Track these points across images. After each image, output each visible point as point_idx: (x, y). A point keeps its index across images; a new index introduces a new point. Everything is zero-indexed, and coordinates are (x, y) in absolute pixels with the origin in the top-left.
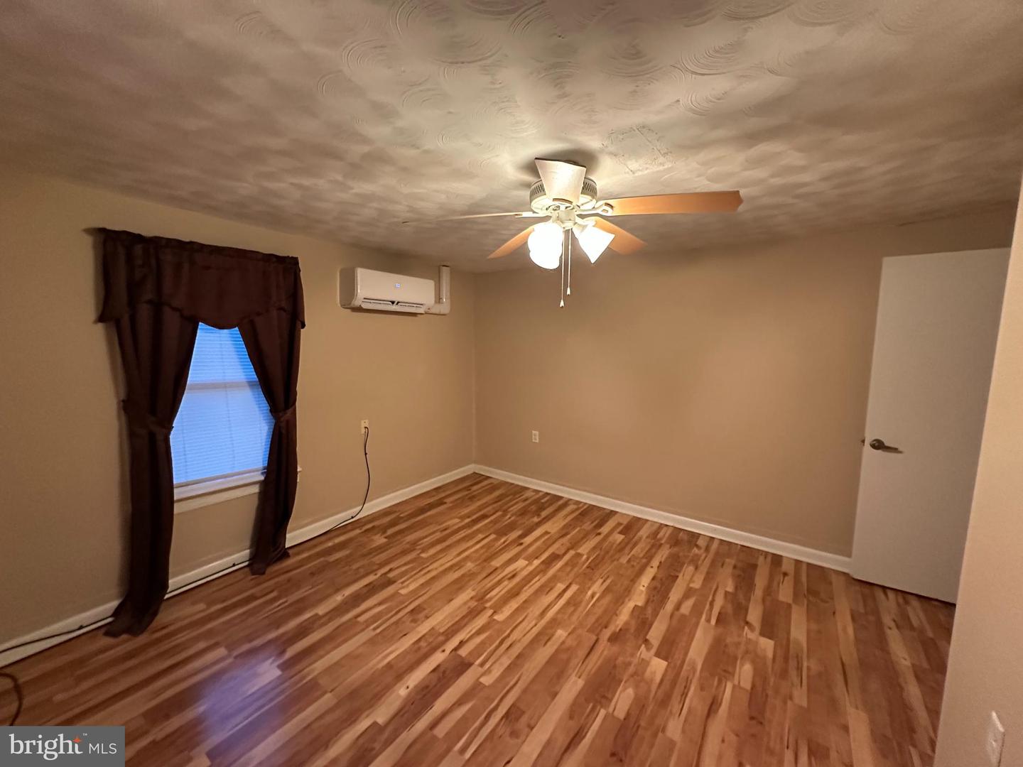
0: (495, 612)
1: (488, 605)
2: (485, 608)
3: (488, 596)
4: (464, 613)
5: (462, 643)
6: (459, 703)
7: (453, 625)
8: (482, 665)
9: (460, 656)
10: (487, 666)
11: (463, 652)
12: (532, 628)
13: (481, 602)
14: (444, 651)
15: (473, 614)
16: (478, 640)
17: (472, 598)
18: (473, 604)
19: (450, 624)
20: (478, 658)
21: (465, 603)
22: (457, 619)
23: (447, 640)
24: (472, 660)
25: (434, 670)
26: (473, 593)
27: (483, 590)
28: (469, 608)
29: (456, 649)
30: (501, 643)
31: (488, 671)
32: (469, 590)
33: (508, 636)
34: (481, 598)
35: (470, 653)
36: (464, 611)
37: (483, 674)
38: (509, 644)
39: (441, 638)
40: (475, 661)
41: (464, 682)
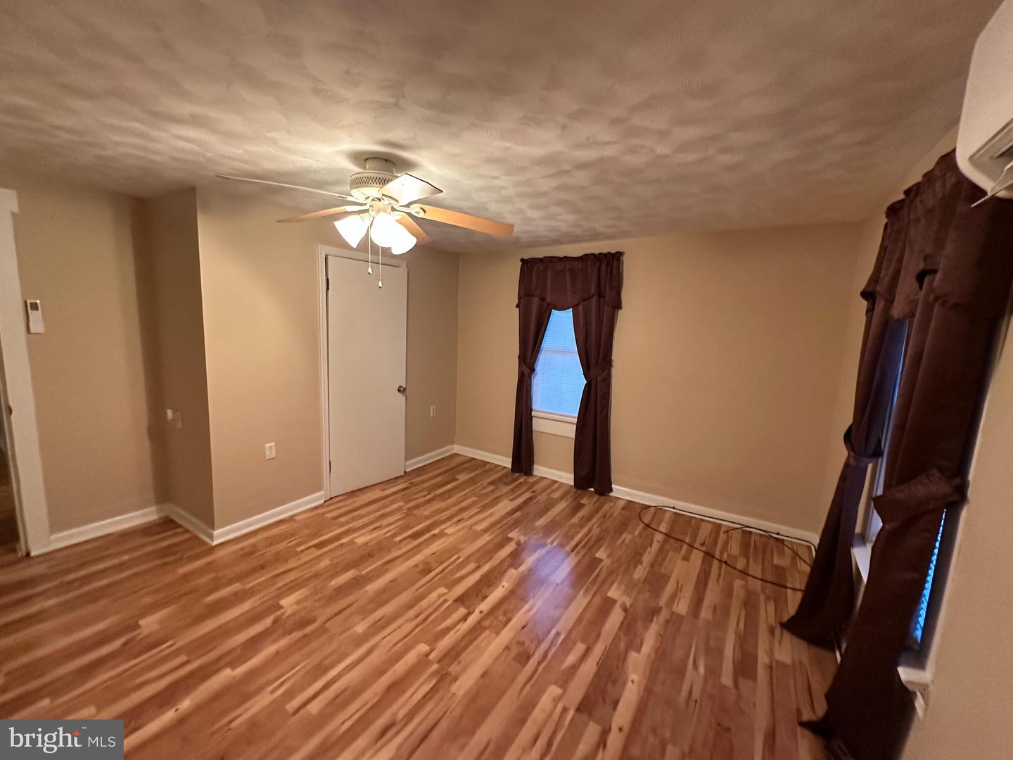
0: (427, 655)
1: (435, 666)
2: (439, 662)
3: (434, 682)
4: (464, 654)
5: (465, 618)
6: (463, 578)
7: (475, 639)
8: (446, 601)
9: (465, 607)
10: (442, 599)
11: (462, 611)
12: (389, 635)
13: (445, 672)
14: (481, 612)
15: (453, 654)
16: (448, 622)
17: (456, 679)
18: (454, 669)
19: (480, 639)
20: (449, 606)
21: (465, 669)
22: (472, 647)
23: (479, 622)
24: (455, 604)
25: (486, 597)
26: (454, 688)
27: (439, 695)
28: (460, 663)
29: (469, 614)
30: (426, 619)
31: (440, 596)
32: (460, 694)
33: (417, 626)
34: (444, 679)
35: (456, 610)
36: (465, 657)
37: (444, 595)
38: (419, 618)
39: (486, 623)
40: (452, 604)
41: (459, 590)
